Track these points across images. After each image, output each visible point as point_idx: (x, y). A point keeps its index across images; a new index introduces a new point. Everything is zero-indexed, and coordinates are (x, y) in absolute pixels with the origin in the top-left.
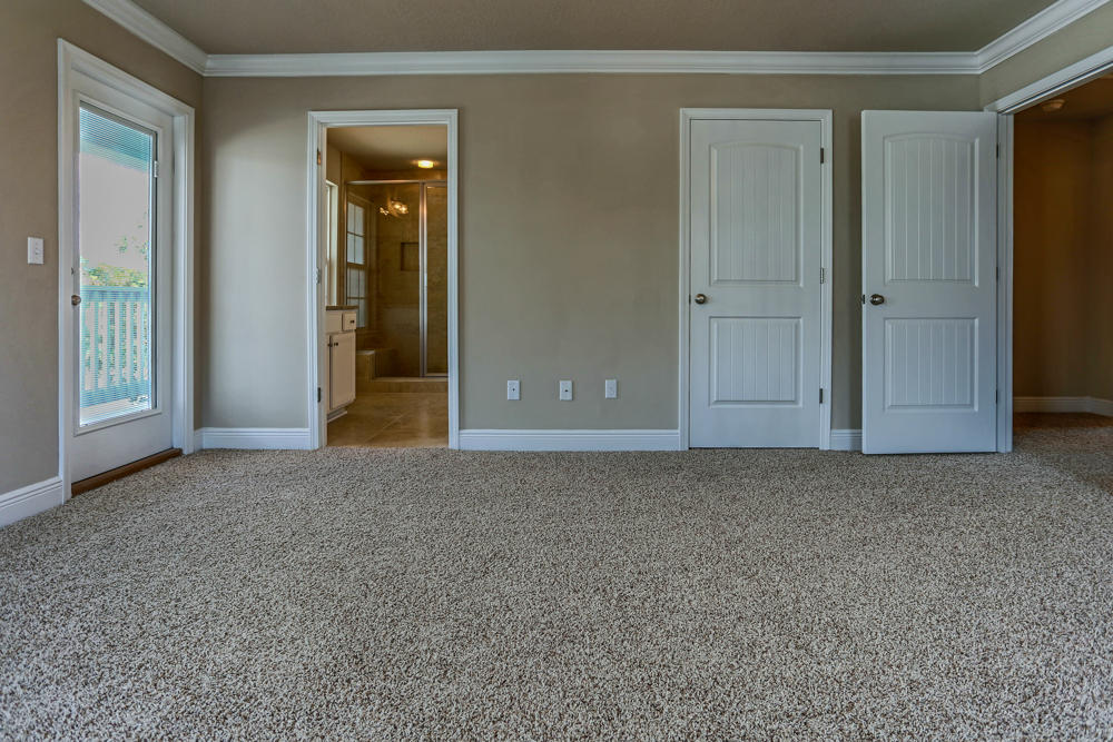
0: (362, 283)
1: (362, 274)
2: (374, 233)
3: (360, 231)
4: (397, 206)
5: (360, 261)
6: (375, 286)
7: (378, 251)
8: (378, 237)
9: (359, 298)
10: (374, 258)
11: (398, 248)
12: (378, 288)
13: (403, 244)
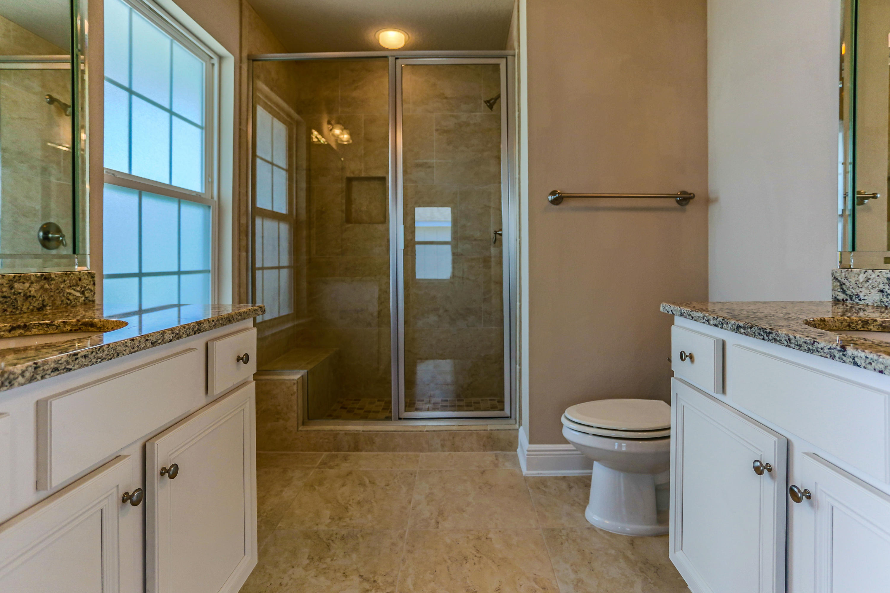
0: (285, 244)
1: (284, 228)
2: (304, 164)
3: (281, 160)
4: (337, 132)
5: (281, 207)
6: (304, 249)
7: (309, 190)
8: (309, 170)
9: (279, 268)
10: (303, 204)
11: (342, 185)
12: (309, 252)
13: (350, 180)
